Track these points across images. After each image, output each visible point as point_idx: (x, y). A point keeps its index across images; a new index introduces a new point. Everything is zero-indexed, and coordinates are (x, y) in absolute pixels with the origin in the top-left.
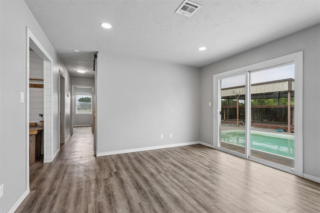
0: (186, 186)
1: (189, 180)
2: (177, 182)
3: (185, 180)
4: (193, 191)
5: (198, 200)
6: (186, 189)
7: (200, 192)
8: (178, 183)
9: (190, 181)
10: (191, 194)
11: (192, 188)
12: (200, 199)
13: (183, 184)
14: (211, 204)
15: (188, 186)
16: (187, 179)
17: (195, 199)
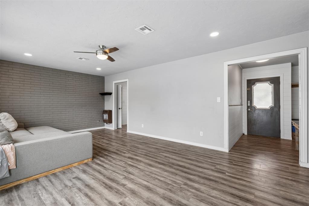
0: (149, 175)
1: (149, 182)
2: (159, 178)
3: (153, 182)
4: (142, 173)
5: (137, 168)
6: (148, 173)
7: (136, 174)
8: (157, 176)
9: (147, 182)
10: (142, 171)
11: (143, 175)
12: (136, 169)
13: (152, 177)
14: (129, 168)
15: (147, 176)
16: (151, 183)
17: (139, 168)
